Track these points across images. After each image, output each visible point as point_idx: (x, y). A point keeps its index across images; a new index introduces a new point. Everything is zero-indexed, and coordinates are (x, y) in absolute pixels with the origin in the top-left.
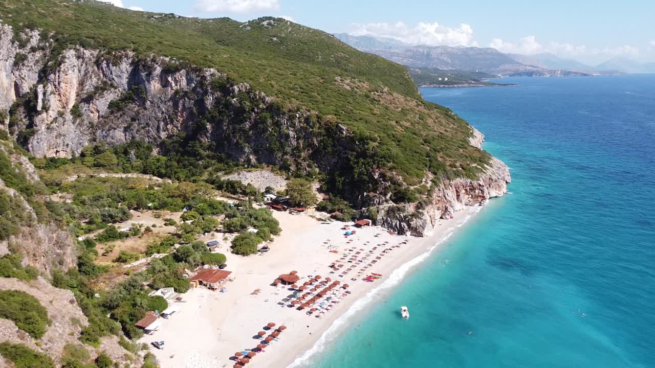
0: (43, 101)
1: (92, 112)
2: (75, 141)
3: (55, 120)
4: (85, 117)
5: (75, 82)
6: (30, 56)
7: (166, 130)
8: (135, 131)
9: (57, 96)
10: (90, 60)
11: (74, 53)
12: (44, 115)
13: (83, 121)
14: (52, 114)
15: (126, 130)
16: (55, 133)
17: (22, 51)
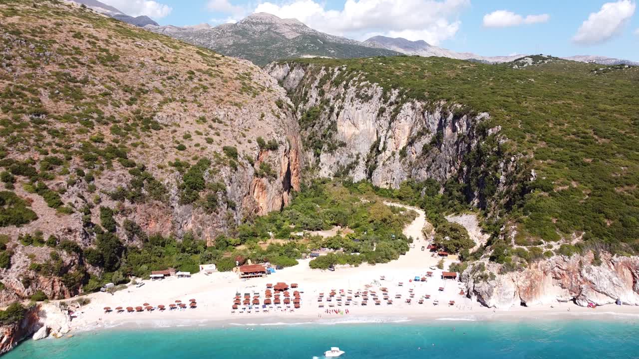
0: (385, 143)
1: (413, 154)
2: (399, 177)
3: (389, 158)
4: (408, 157)
5: (407, 129)
6: (387, 109)
7: (450, 172)
8: (432, 171)
9: (393, 139)
10: (420, 110)
11: (411, 105)
12: (383, 154)
13: (406, 160)
14: (388, 153)
15: (428, 169)
16: (387, 168)
17: (384, 106)
